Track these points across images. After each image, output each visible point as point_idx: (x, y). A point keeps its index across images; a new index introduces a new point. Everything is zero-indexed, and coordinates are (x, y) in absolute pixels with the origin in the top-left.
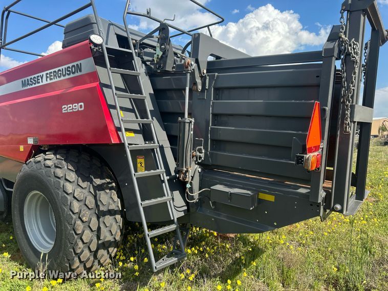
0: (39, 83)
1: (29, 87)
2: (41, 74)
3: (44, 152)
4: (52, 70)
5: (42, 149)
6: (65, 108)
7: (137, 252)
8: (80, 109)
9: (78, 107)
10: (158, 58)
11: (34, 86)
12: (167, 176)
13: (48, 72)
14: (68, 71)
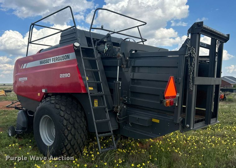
0: (48, 62)
1: (43, 64)
2: (50, 58)
3: (50, 96)
4: (55, 57)
5: (49, 95)
6: (61, 75)
7: (94, 150)
8: (68, 76)
9: (67, 75)
10: (106, 51)
11: (46, 64)
12: (108, 109)
13: (53, 57)
14: (63, 58)
